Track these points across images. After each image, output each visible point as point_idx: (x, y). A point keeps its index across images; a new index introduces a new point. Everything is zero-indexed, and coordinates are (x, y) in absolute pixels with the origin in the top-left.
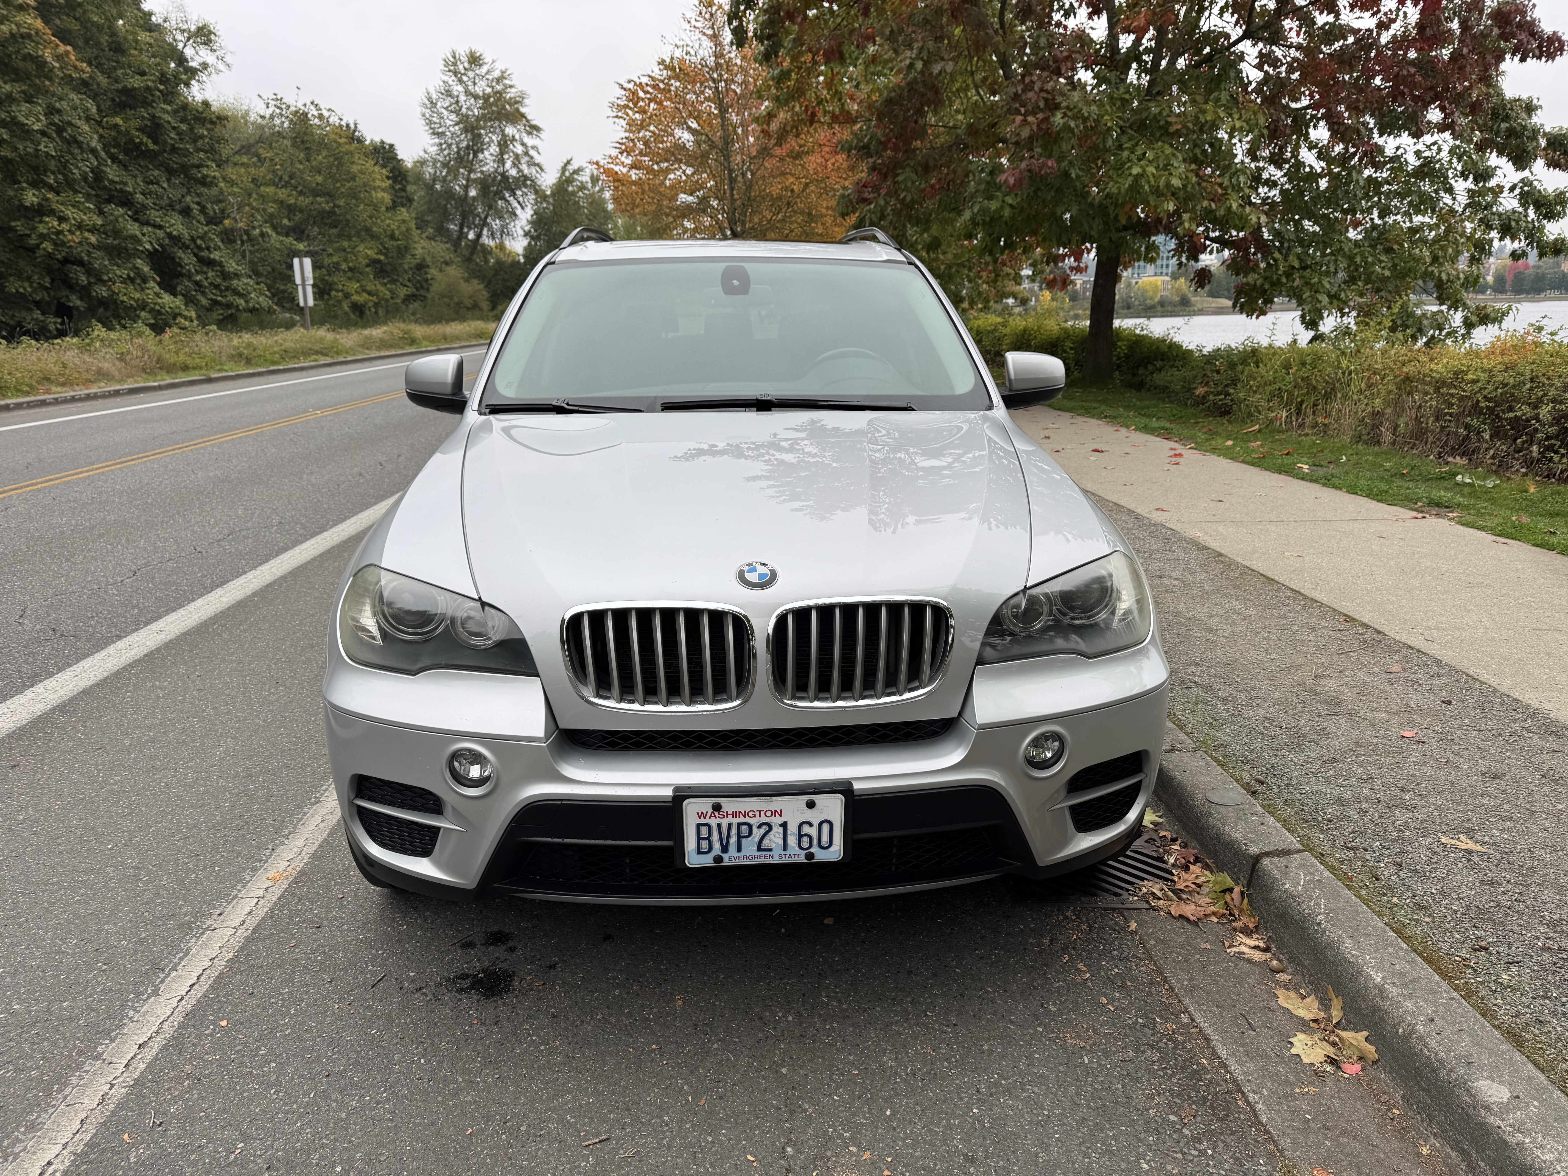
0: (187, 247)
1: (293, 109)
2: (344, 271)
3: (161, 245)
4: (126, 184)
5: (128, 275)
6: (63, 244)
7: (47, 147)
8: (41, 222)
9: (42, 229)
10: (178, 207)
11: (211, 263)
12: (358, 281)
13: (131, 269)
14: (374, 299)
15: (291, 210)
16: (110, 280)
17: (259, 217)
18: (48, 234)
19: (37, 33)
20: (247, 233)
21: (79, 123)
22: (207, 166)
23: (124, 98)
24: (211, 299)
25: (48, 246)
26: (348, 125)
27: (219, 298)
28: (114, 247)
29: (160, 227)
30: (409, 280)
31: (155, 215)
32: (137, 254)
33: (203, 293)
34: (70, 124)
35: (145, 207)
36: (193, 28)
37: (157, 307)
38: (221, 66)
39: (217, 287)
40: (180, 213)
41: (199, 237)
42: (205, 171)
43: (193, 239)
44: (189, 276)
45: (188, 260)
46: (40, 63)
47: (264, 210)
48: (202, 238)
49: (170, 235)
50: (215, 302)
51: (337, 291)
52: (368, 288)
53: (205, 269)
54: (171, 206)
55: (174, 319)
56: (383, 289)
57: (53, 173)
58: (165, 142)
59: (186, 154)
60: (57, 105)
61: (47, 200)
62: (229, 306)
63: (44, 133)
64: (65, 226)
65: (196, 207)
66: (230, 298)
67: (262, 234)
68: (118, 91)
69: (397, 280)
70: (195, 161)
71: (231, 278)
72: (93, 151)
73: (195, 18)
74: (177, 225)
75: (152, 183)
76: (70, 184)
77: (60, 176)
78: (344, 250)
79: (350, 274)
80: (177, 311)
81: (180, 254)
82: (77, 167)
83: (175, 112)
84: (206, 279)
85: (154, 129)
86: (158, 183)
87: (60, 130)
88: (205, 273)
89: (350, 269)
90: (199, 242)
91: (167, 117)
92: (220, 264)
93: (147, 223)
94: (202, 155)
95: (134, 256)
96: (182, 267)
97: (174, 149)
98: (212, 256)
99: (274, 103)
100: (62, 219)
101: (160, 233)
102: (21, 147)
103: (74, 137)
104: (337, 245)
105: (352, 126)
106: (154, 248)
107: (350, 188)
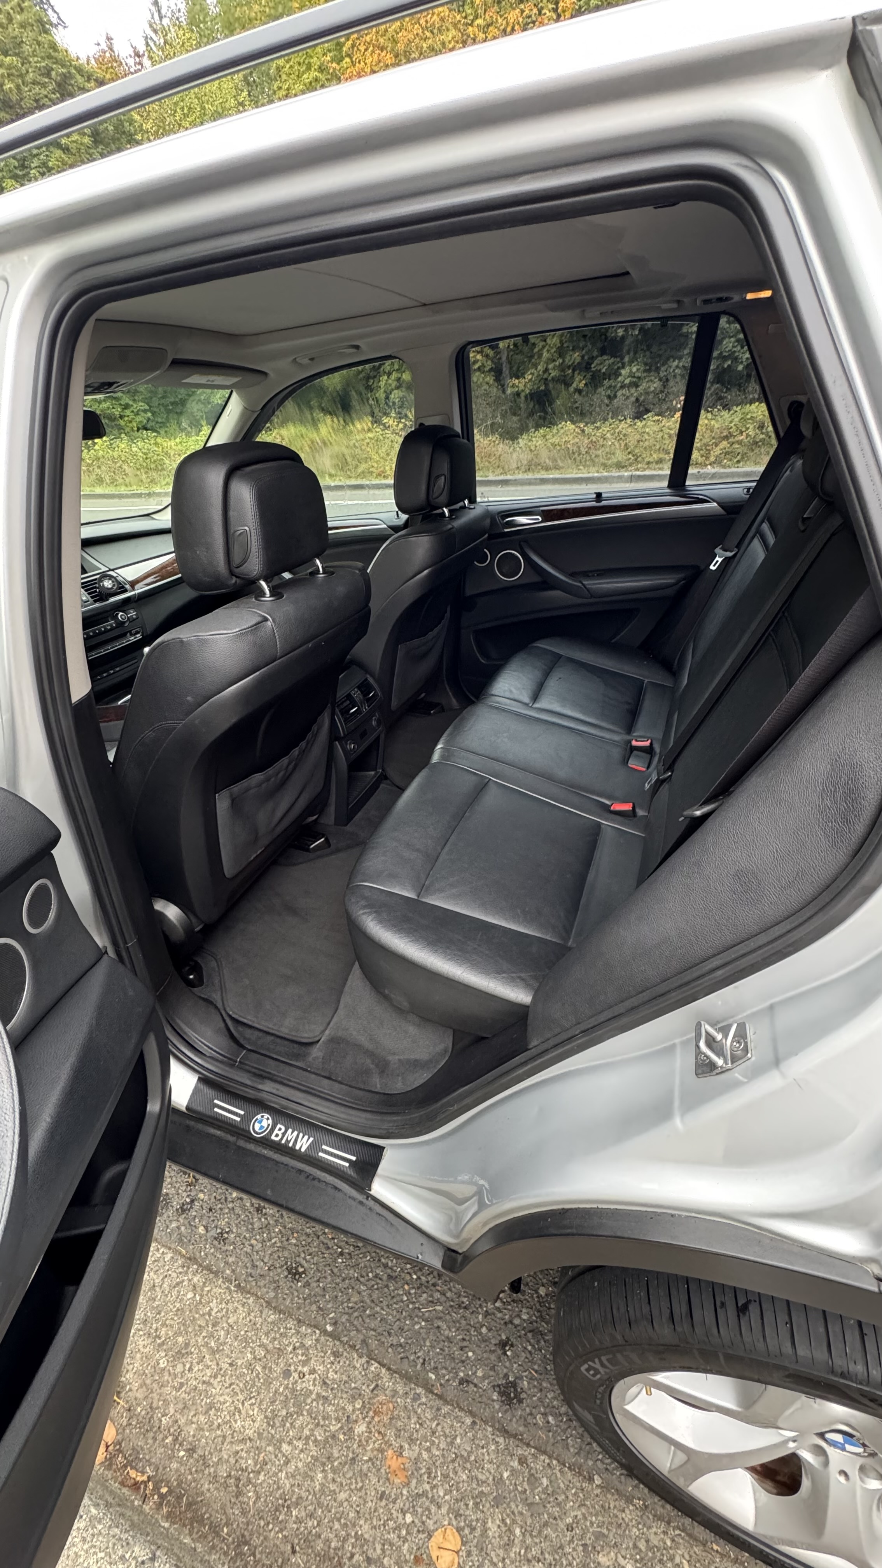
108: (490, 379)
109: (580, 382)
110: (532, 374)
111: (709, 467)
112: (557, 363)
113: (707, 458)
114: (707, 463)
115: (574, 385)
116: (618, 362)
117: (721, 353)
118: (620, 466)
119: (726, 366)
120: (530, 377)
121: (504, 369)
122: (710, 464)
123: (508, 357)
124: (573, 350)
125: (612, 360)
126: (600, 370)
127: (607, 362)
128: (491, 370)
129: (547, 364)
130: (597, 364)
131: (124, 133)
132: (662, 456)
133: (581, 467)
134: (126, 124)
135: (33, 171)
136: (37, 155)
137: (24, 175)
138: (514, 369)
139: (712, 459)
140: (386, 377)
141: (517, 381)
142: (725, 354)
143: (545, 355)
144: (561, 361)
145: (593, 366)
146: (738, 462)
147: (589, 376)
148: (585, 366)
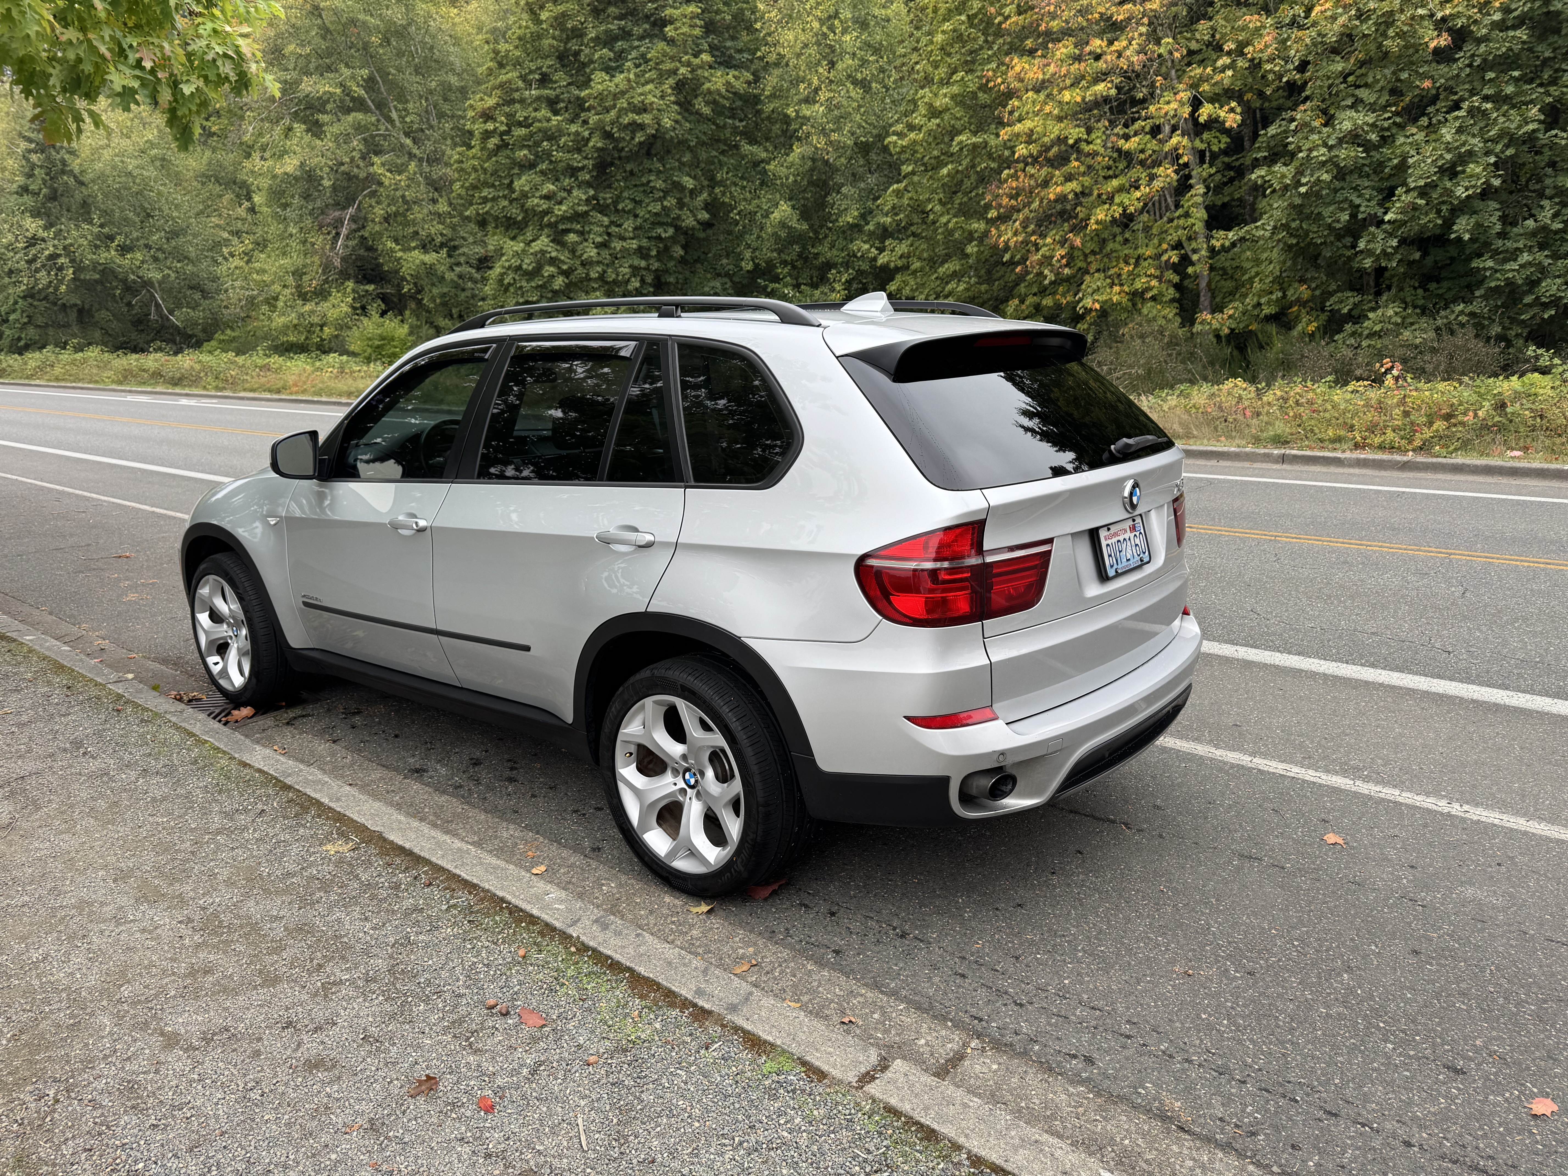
108: (1170, 312)
109: (1308, 324)
110: (1236, 308)
111: (1411, 453)
112: (1274, 297)
113: (1410, 442)
114: (1410, 447)
115: (1300, 328)
116: (1370, 301)
117: (1538, 298)
118: (1280, 441)
119: (1546, 316)
120: (1231, 312)
121: (1202, 299)
122: (1414, 450)
123: (1209, 284)
124: (1300, 282)
125: (1359, 298)
126: (1339, 310)
127: (1352, 299)
128: (1173, 300)
129: (1260, 296)
130: (1335, 303)
131: (743, 20)
132: (1342, 433)
133: (1223, 439)
134: (747, 13)
135: (629, 63)
136: (638, 47)
137: (618, 67)
138: (1218, 300)
139: (1417, 443)
140: (1016, 301)
141: (1209, 316)
142: (1544, 300)
143: (1257, 285)
144: (1280, 294)
145: (1328, 304)
146: (1456, 450)
147: (1324, 317)
148: (1317, 305)
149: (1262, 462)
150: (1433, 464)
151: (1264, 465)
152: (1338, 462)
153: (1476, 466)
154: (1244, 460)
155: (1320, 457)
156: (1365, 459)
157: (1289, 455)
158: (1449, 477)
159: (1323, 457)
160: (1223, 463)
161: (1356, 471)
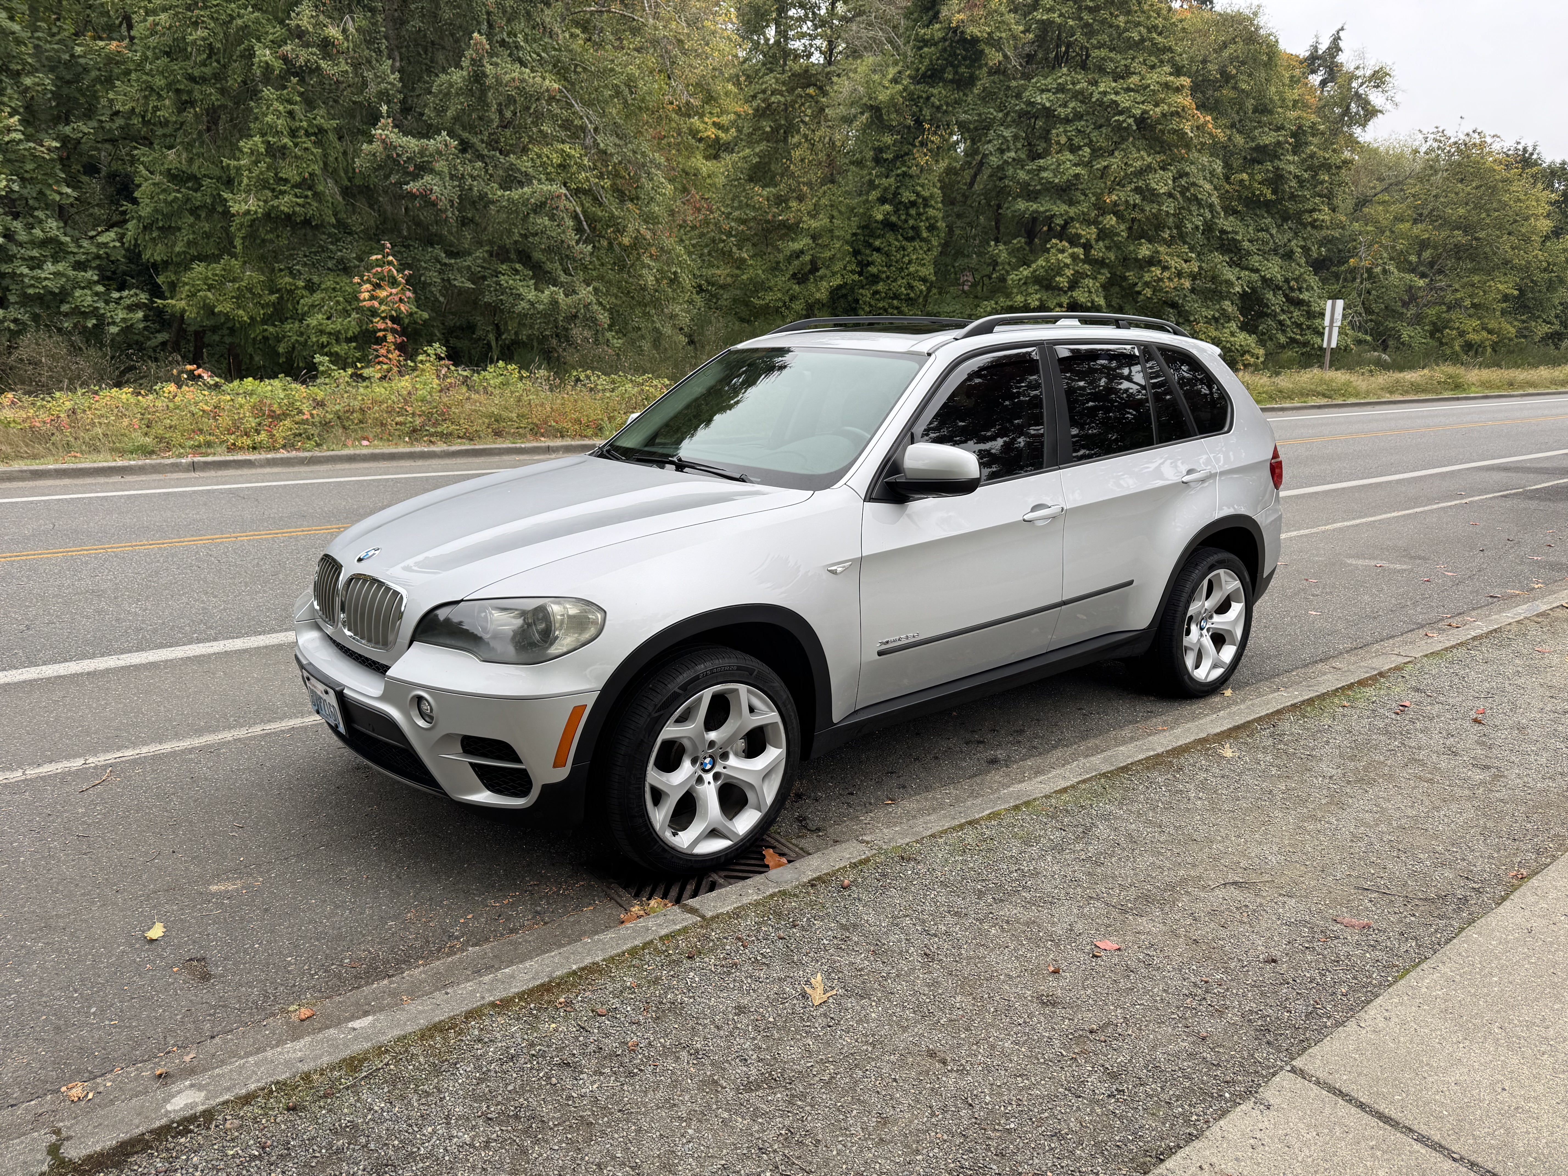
0: (1280, 288)
1: (1452, 140)
2: (1466, 308)
3: (1252, 289)
4: (1237, 233)
5: (1213, 316)
6: (1161, 290)
7: (1169, 207)
8: (1149, 271)
9: (1147, 278)
10: (1281, 251)
11: (1299, 303)
12: (1479, 318)
13: (1217, 311)
14: (1494, 338)
15: (1423, 245)
16: (1195, 320)
17: (1385, 255)
18: (1150, 282)
19: (1183, 110)
20: (1369, 271)
21: (1201, 182)
22: (1320, 211)
23: (1255, 155)
24: (1290, 338)
25: (1148, 292)
26: (1525, 150)
27: (1298, 337)
28: (1210, 290)
29: (1257, 271)
30: (1557, 317)
31: (1255, 261)
32: (1228, 296)
33: (1284, 332)
34: (1194, 184)
35: (1249, 253)
36: (1369, 73)
37: (1228, 345)
38: (1389, 106)
39: (1299, 326)
40: (1282, 257)
41: (1293, 279)
42: (1315, 215)
43: (1287, 281)
44: (1274, 315)
45: (1275, 301)
46: (1181, 134)
47: (1393, 247)
48: (1296, 280)
49: (1264, 279)
50: (1293, 341)
51: (1452, 329)
52: (1490, 326)
53: (1292, 309)
54: (1275, 250)
55: (1242, 356)
56: (1508, 326)
57: (1169, 228)
58: (1284, 191)
59: (1305, 199)
60: (1188, 169)
61: (1158, 252)
62: (1305, 344)
63: (1170, 195)
64: (1166, 274)
65: (1299, 250)
66: (1309, 337)
67: (1385, 271)
68: (1252, 149)
69: (1539, 317)
70: (1309, 206)
71: (1314, 317)
72: (1211, 206)
73: (1372, 62)
74: (1274, 269)
75: (1262, 230)
76: (1182, 237)
77: (1175, 231)
78: (1473, 285)
79: (1472, 311)
80: (1247, 348)
81: (1270, 295)
82: (1191, 222)
83: (1304, 161)
84: (1290, 318)
85: (1277, 180)
86: (1267, 231)
87: (1184, 191)
88: (1291, 313)
89: (1474, 306)
90: (1292, 283)
91: (1292, 168)
92: (1308, 304)
93: (1247, 269)
94: (1317, 200)
95: (1223, 298)
96: (1268, 307)
97: (1293, 197)
98: (1301, 297)
99: (1433, 136)
100: (1165, 268)
101: (1255, 277)
102: (1148, 209)
103: (1195, 195)
104: (1465, 280)
105: (1530, 149)
106: (1244, 291)
107: (1496, 218)
149: (171, 472)
150: (331, 456)
151: (175, 476)
152: (249, 464)
153: (364, 455)
154: (151, 473)
155: (231, 461)
156: (274, 459)
157: (198, 462)
158: (347, 466)
159: (234, 461)
160: (129, 478)
161: (268, 470)
